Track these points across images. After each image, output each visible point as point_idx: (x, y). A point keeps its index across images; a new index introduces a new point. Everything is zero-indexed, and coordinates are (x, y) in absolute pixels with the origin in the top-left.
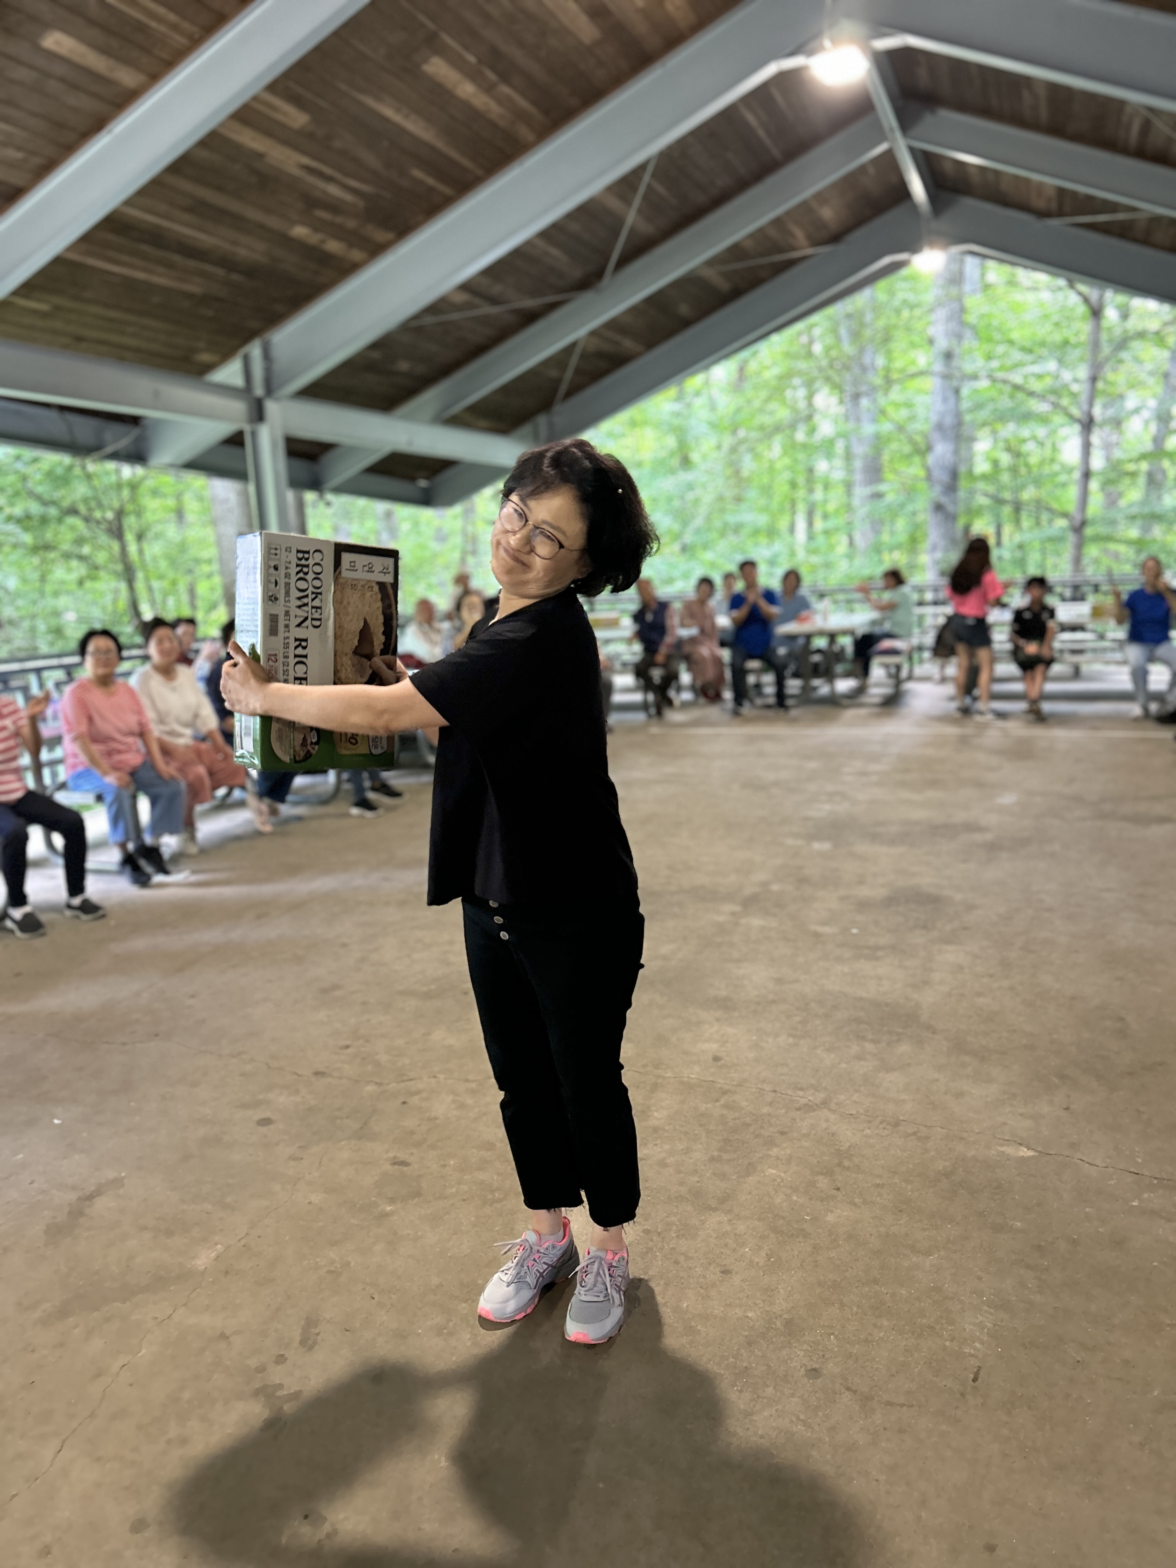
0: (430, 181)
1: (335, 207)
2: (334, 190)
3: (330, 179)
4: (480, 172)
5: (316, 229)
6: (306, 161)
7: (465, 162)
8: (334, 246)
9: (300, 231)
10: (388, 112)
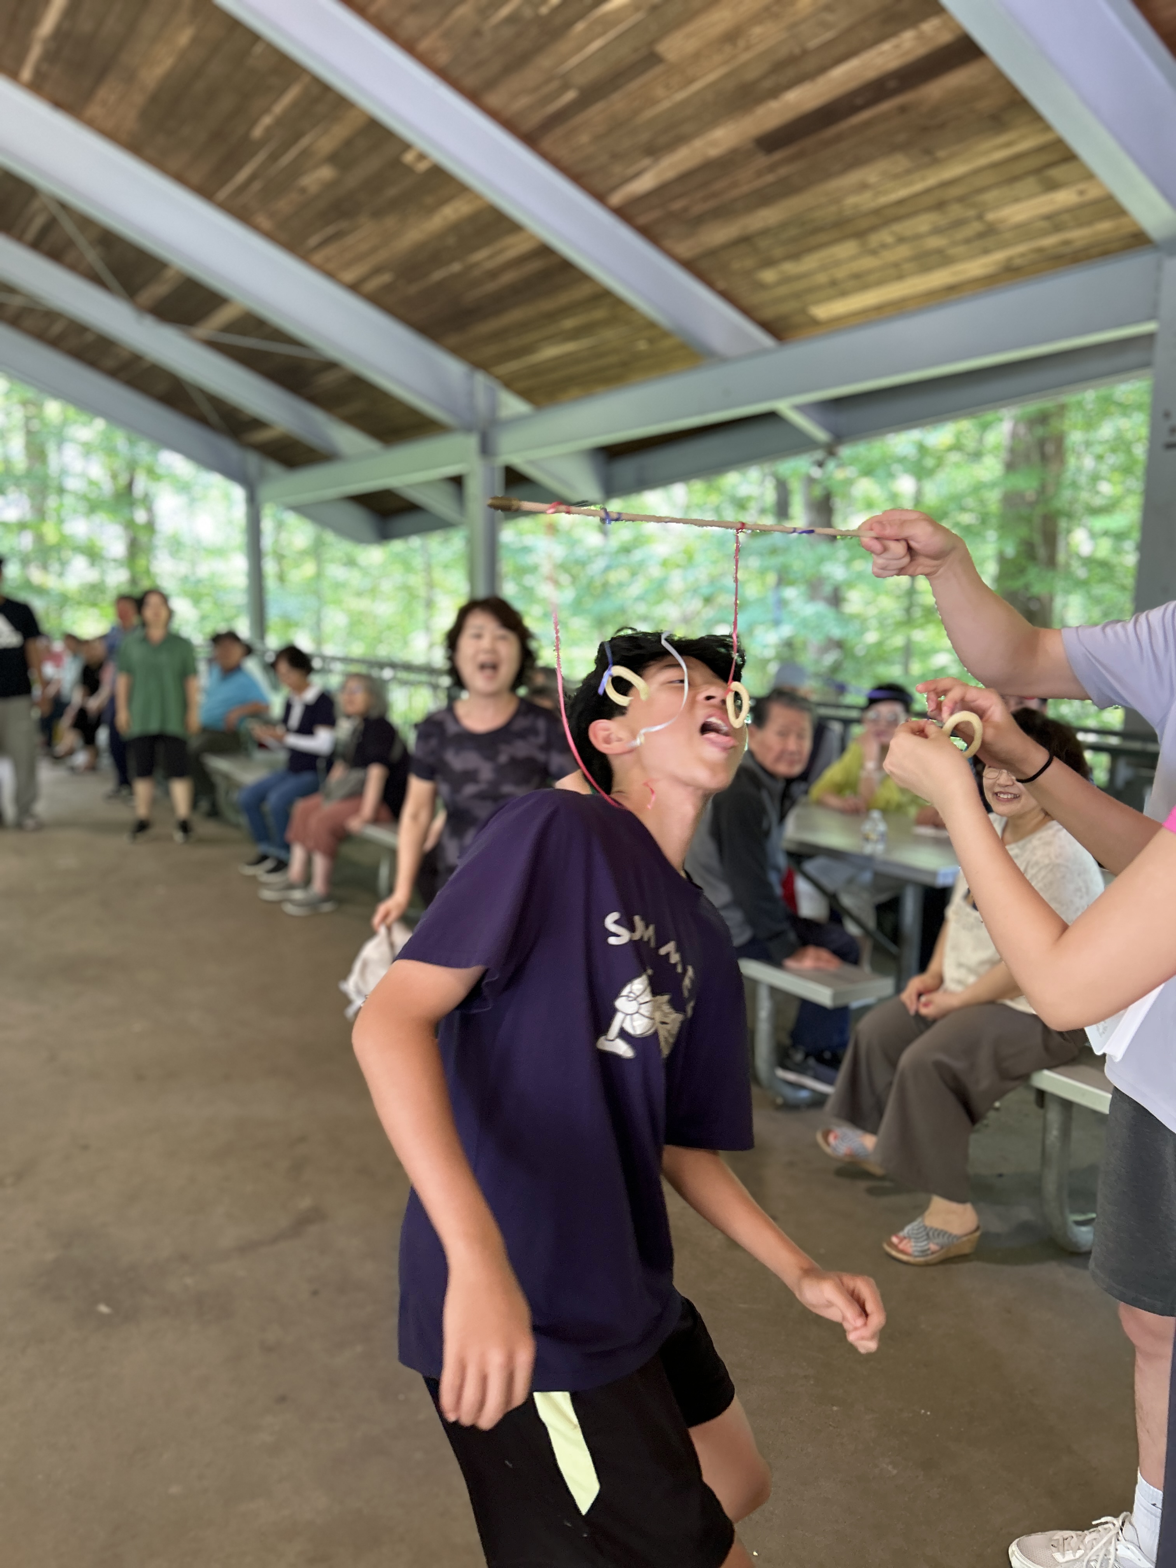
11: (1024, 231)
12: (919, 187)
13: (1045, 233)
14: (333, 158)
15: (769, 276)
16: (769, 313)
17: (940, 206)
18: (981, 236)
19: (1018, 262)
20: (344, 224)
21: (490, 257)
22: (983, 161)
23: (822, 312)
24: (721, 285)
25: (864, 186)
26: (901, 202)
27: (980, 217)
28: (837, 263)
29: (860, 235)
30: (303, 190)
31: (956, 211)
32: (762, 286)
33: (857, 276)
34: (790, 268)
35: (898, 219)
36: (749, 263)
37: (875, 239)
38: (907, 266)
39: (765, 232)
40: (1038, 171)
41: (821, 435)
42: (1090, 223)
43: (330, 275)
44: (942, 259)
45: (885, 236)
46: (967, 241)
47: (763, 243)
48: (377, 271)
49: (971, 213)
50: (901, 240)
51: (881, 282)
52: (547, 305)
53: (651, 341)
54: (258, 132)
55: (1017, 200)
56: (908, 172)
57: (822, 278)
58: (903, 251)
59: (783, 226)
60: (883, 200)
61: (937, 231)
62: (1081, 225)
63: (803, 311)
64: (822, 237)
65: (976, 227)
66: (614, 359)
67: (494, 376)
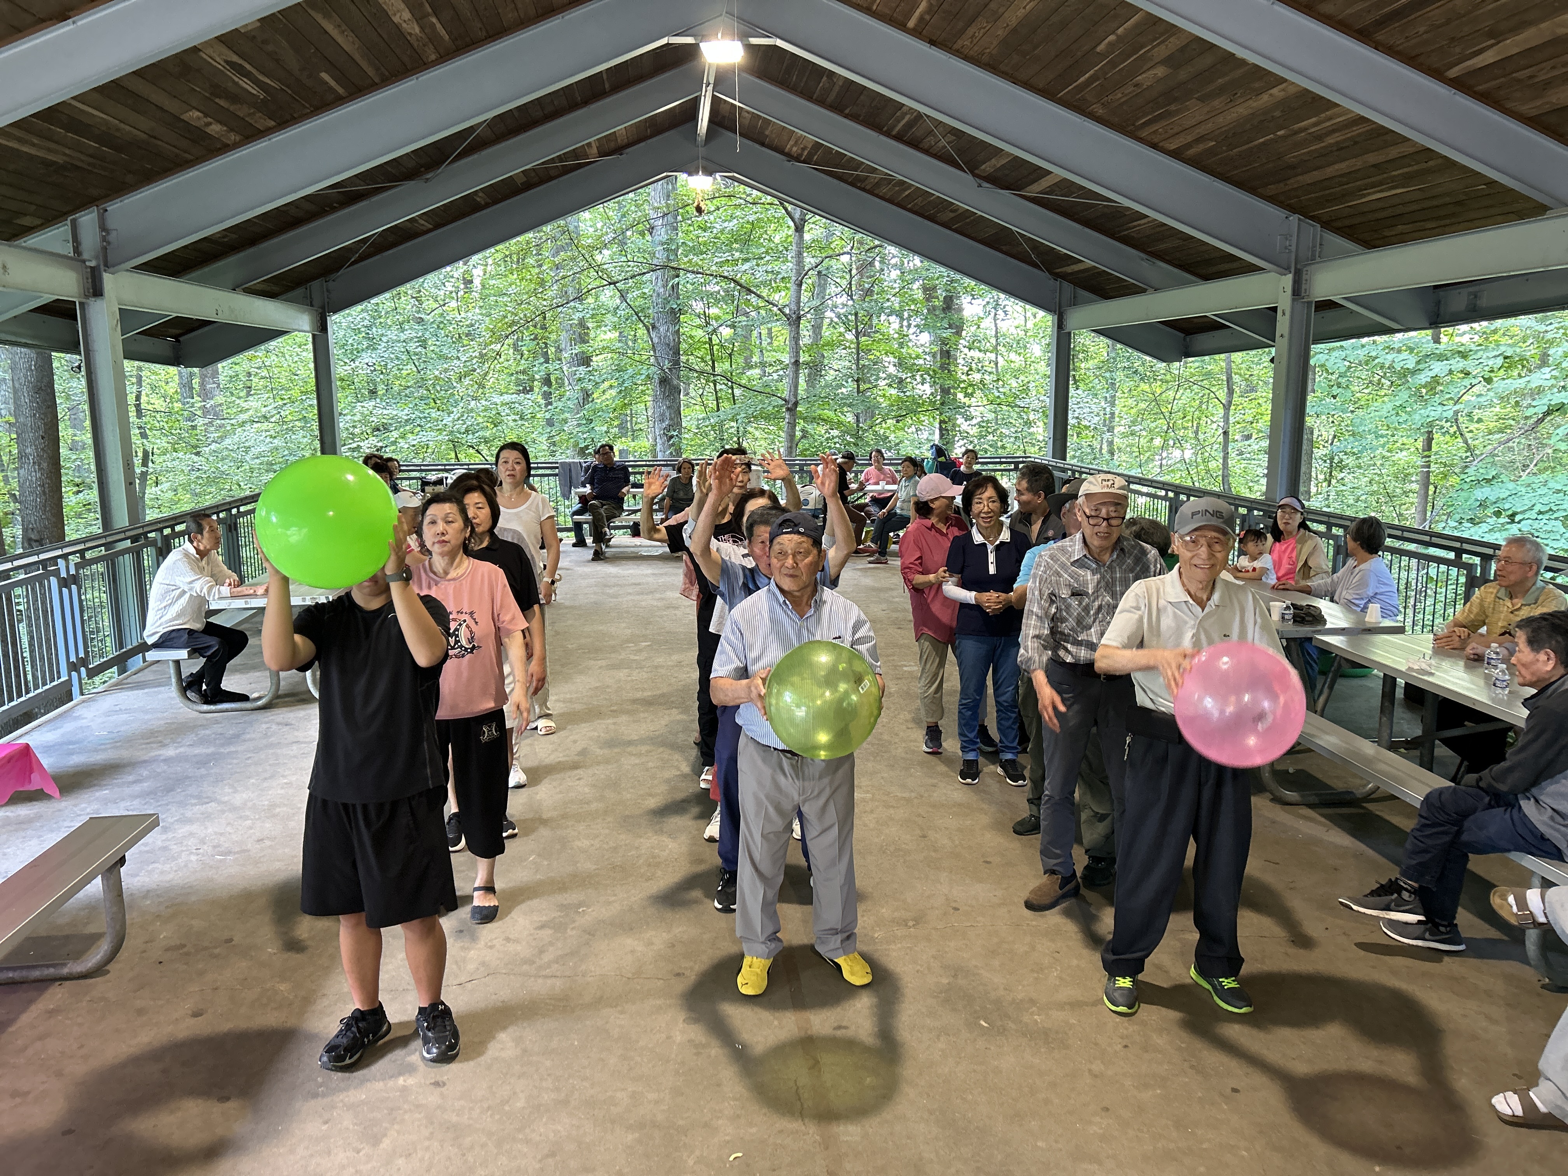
0: (333, 83)
1: (236, 97)
2: (246, 84)
3: (247, 75)
4: (377, 80)
5: (206, 115)
6: (235, 58)
7: (371, 72)
8: (215, 129)
9: (193, 116)
10: (329, 27)
14: (1167, 61)
20: (1173, 107)
21: (1315, 125)
30: (1136, 85)
43: (1154, 146)
48: (1200, 140)
54: (1101, 48)
66: (1447, 200)
67: (1312, 218)
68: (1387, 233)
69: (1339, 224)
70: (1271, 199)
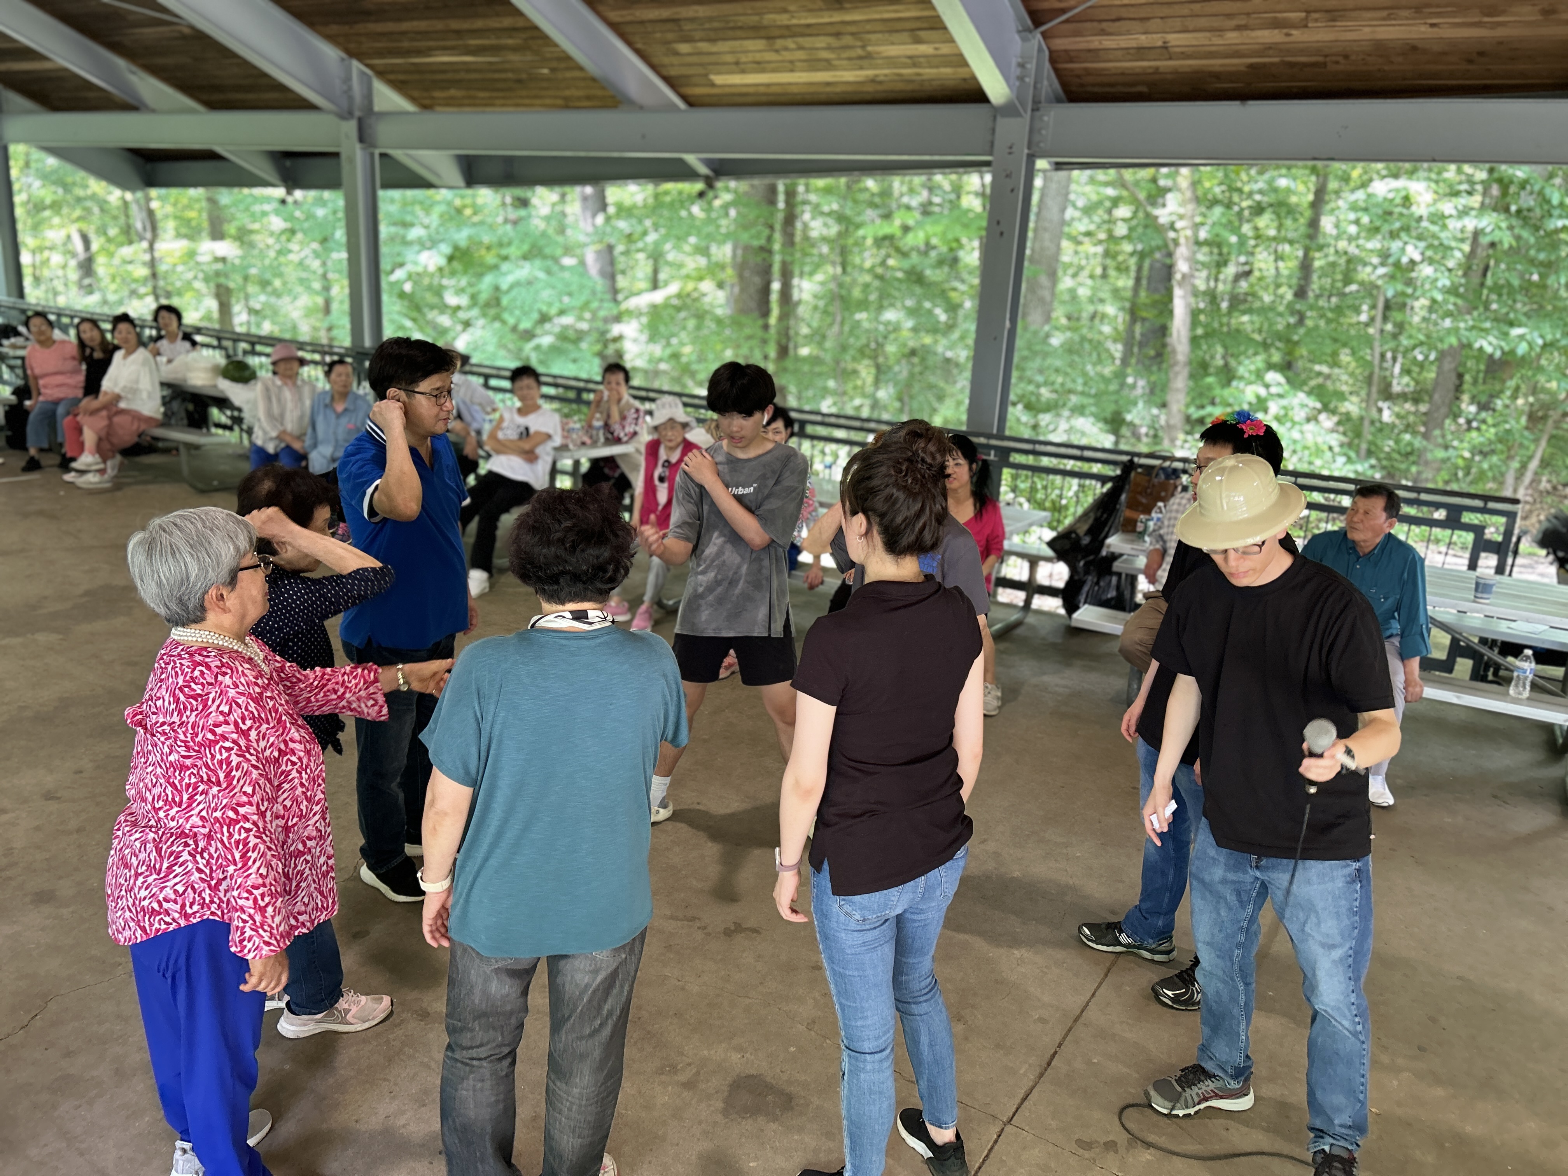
11: (891, 61)
12: (826, 20)
13: (905, 66)
15: (684, 48)
16: (673, 72)
17: (837, 35)
18: (860, 58)
19: (881, 78)
22: (877, 16)
23: (718, 79)
24: (639, 46)
25: (785, 11)
26: (809, 26)
27: (863, 47)
28: (746, 52)
29: (769, 38)
31: (847, 40)
32: (677, 54)
33: (758, 63)
34: (704, 46)
35: (803, 35)
36: (670, 36)
37: (780, 43)
38: (798, 64)
39: (692, 20)
40: (912, 30)
41: (703, 170)
42: (937, 67)
44: (828, 65)
45: (790, 43)
46: (850, 59)
47: (687, 27)
49: (859, 43)
50: (801, 48)
51: (774, 71)
52: (455, 24)
53: (553, 70)
55: (893, 44)
56: (821, 10)
57: (729, 58)
58: (801, 55)
59: (711, 19)
60: (795, 21)
61: (829, 48)
62: (931, 67)
63: (706, 75)
64: (739, 33)
65: (860, 52)
66: (510, 75)
67: (367, 65)
68: (437, 94)
69: (392, 77)
70: (330, 38)
